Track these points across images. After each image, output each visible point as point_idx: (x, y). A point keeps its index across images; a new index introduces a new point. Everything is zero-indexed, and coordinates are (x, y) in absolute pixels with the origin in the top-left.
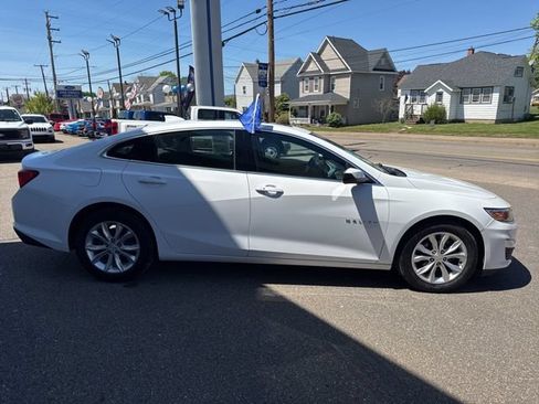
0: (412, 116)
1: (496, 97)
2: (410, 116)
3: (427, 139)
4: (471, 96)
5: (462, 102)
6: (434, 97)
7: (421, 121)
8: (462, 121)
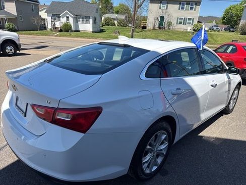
0: (56, 28)
1: (91, 21)
2: (54, 27)
3: (71, 40)
4: (81, 20)
5: (77, 22)
6: (65, 18)
7: (61, 31)
8: (79, 31)
